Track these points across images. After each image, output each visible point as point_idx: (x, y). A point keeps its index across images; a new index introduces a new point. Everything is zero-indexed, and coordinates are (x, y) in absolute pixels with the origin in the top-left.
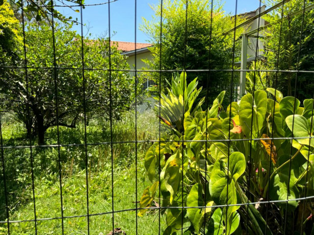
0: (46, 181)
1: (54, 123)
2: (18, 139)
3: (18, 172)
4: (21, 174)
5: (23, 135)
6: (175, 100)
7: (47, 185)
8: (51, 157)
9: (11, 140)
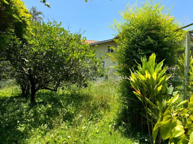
0: (40, 131)
1: (43, 87)
2: (16, 97)
3: (18, 123)
4: (20, 125)
5: (19, 94)
6: (148, 75)
7: (40, 134)
8: (40, 111)
9: (12, 98)
